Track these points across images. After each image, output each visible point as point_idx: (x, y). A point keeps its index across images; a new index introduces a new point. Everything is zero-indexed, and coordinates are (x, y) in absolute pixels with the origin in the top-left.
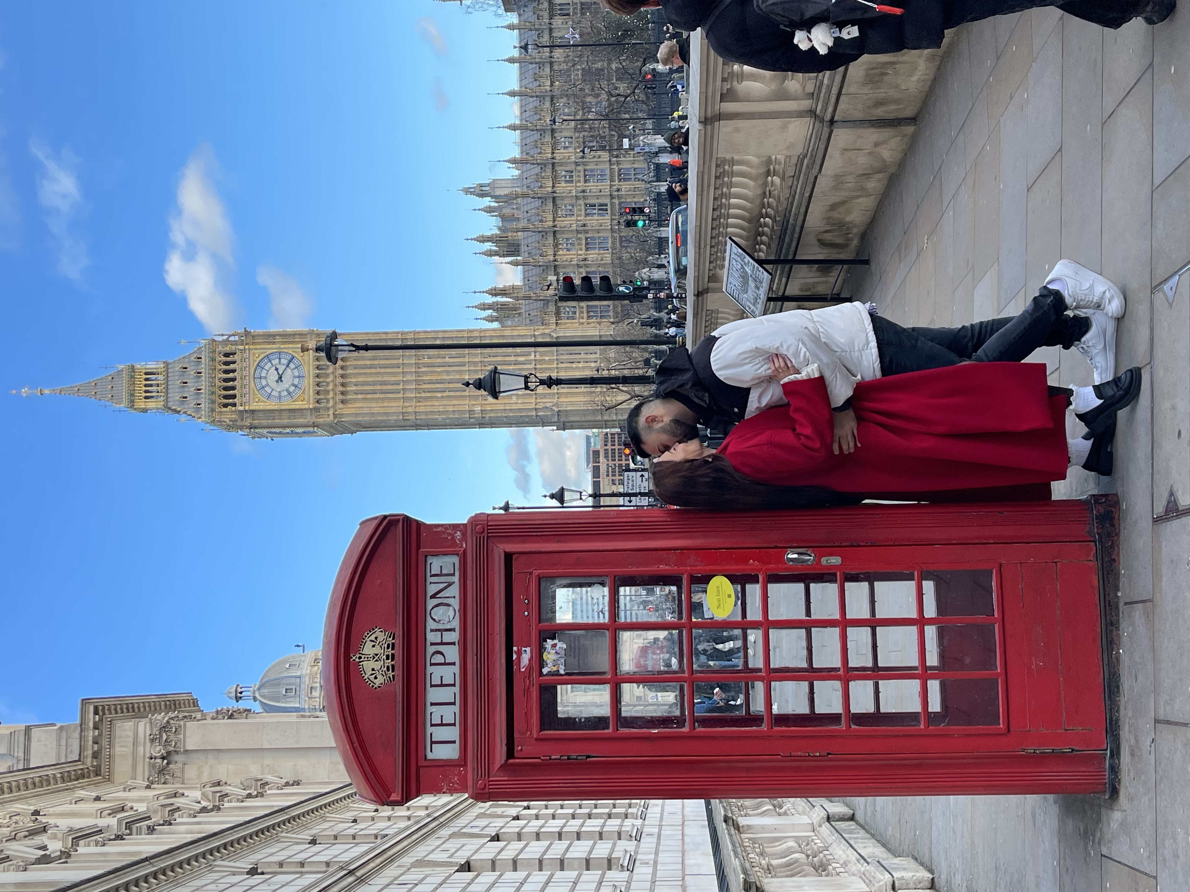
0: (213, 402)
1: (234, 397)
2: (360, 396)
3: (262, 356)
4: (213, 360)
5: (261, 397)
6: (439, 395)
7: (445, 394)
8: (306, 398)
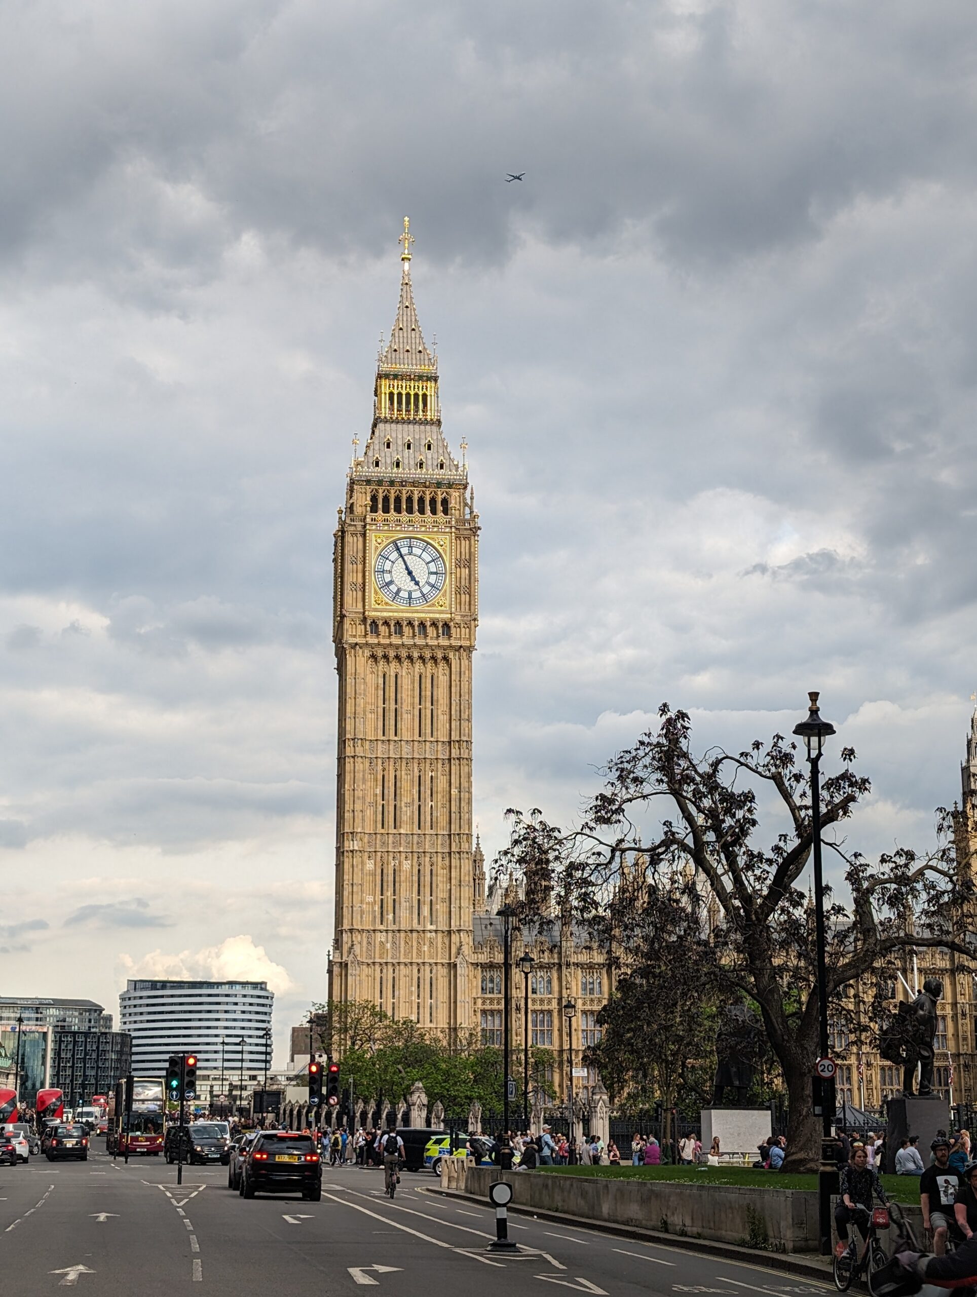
0: (380, 483)
1: (386, 510)
2: (381, 681)
3: (441, 551)
4: (439, 485)
5: (383, 546)
6: (379, 791)
7: (379, 798)
8: (380, 607)
